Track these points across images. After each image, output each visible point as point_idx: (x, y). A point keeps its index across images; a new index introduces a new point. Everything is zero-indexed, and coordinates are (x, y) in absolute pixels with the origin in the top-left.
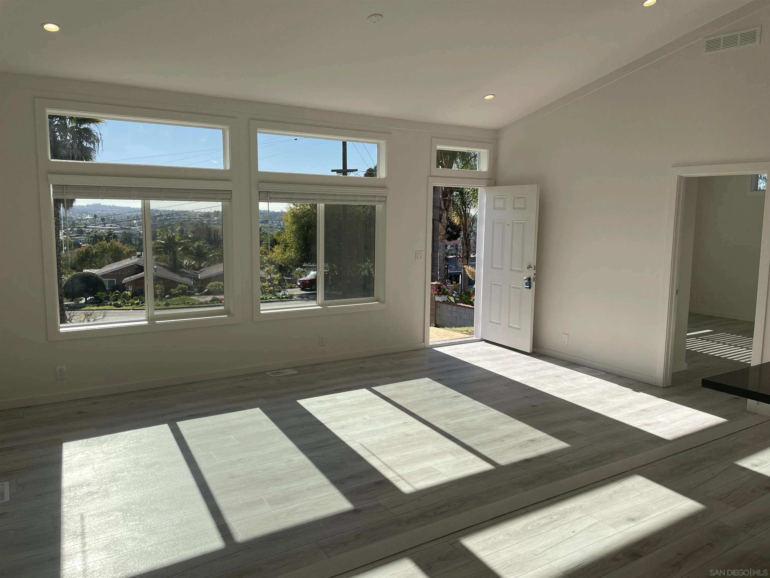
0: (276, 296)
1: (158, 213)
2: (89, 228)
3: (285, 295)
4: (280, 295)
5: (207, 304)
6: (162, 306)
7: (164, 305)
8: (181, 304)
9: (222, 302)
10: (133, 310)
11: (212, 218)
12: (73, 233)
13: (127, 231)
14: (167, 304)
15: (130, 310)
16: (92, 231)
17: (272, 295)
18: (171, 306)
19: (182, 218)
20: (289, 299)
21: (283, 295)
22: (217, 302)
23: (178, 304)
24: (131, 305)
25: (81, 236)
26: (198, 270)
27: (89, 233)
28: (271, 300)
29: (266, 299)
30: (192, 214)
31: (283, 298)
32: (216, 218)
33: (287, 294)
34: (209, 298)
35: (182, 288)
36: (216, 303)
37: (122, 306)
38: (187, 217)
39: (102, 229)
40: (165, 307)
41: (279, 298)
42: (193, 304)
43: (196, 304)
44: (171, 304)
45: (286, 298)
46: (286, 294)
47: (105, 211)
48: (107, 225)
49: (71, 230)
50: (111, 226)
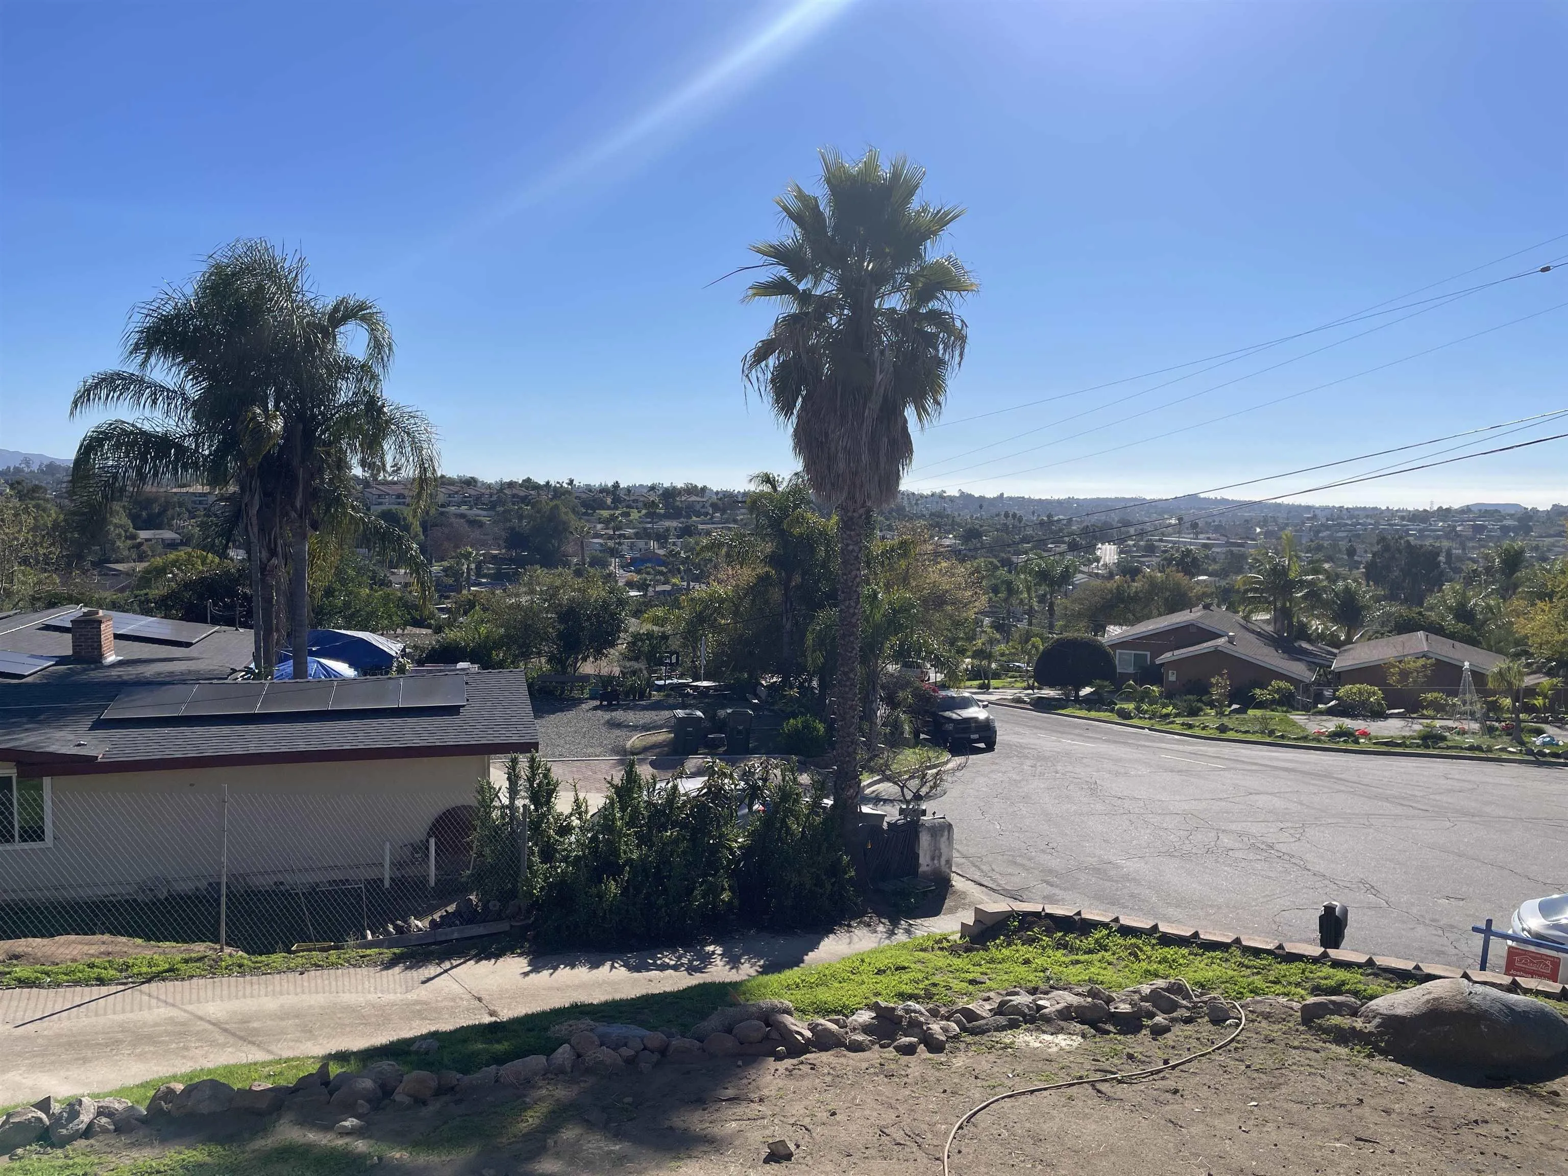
0: (1522, 743)
1: (1309, 513)
2: (1167, 541)
3: (1553, 744)
4: (1538, 743)
5: (1319, 741)
6: (1211, 731)
7: (1217, 728)
8: (1254, 733)
9: (1359, 743)
10: (1150, 729)
11: (1431, 524)
12: (1137, 551)
13: (1235, 549)
14: (1223, 729)
15: (1143, 728)
16: (1172, 548)
17: (1512, 740)
18: (1231, 735)
19: (1360, 524)
20: (1562, 761)
21: (1544, 744)
22: (1345, 741)
23: (1247, 732)
24: (1150, 718)
25: (1151, 556)
26: (1338, 648)
27: (1165, 552)
28: (1505, 756)
29: (1490, 750)
30: (1386, 514)
31: (1545, 755)
32: (1441, 524)
33: (1561, 743)
34: (1331, 724)
35: (1279, 690)
36: (1342, 744)
37: (1132, 718)
38: (1373, 522)
39: (1191, 544)
40: (1217, 734)
41: (1530, 752)
42: (1282, 737)
43: (1289, 739)
44: (1232, 729)
45: (1555, 755)
46: (1557, 745)
47: (1204, 509)
48: (1201, 536)
49: (1134, 545)
50: (1209, 539)
